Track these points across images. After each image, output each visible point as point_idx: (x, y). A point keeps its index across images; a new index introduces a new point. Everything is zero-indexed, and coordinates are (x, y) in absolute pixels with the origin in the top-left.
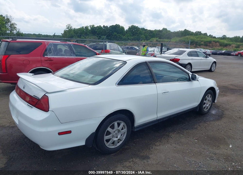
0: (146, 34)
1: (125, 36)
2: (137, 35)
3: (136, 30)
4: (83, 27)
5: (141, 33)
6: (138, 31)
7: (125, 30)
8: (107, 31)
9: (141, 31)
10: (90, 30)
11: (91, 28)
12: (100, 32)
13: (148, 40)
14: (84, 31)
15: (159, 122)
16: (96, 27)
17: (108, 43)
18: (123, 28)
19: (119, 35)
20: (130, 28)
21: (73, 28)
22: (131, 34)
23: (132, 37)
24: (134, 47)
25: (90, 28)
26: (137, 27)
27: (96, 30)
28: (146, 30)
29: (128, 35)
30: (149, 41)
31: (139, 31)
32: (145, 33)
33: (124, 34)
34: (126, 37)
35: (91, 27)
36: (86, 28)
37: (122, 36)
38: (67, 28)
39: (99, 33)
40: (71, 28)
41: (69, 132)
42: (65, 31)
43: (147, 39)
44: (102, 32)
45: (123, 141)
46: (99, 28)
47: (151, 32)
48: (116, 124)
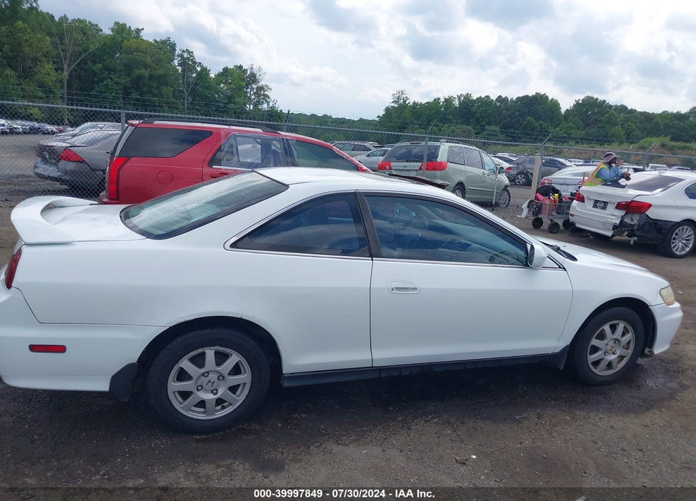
0: (630, 123)
1: (558, 129)
2: (600, 125)
3: (599, 113)
4: (439, 99)
5: (611, 122)
6: (603, 115)
7: (563, 111)
8: (505, 112)
9: (614, 116)
10: (456, 108)
11: (460, 104)
12: (484, 115)
13: (632, 143)
14: (438, 112)
15: (382, 376)
16: (475, 98)
17: (447, 142)
18: (555, 105)
19: (541, 125)
20: (578, 105)
21: (411, 101)
22: (581, 124)
23: (582, 133)
24: (560, 160)
25: (456, 103)
26: (604, 101)
27: (474, 109)
28: (633, 111)
29: (571, 124)
30: (637, 145)
31: (607, 115)
32: (627, 120)
33: (557, 122)
34: (561, 131)
35: (460, 101)
36: (448, 101)
37: (550, 127)
38: (393, 102)
39: (481, 116)
40: (405, 101)
41: (61, 349)
42: (387, 110)
43: (630, 138)
44: (491, 114)
45: (235, 407)
46: (485, 102)
47: (647, 117)
48: (210, 353)
